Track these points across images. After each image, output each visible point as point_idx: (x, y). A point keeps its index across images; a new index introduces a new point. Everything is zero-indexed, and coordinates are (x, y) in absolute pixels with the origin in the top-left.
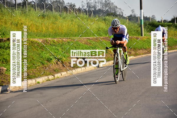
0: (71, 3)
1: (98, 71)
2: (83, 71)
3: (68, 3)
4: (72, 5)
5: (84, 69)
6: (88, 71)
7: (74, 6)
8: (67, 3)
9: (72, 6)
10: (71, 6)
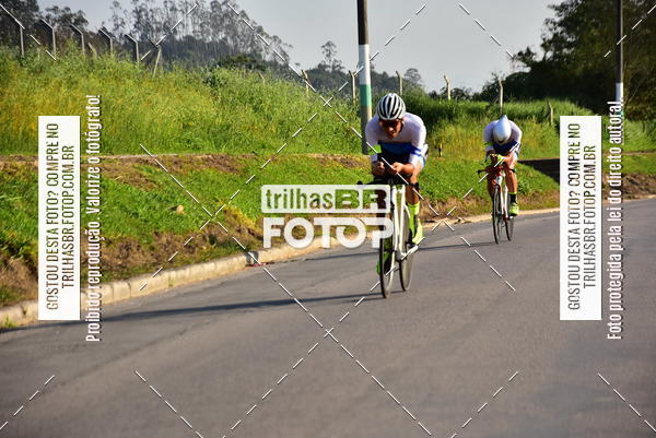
0: (68, 9)
1: (184, 299)
2: (117, 299)
3: (55, 9)
4: (71, 15)
5: (123, 290)
6: (143, 297)
7: (81, 20)
8: (48, 10)
9: (72, 22)
10: (65, 19)
